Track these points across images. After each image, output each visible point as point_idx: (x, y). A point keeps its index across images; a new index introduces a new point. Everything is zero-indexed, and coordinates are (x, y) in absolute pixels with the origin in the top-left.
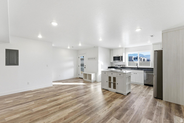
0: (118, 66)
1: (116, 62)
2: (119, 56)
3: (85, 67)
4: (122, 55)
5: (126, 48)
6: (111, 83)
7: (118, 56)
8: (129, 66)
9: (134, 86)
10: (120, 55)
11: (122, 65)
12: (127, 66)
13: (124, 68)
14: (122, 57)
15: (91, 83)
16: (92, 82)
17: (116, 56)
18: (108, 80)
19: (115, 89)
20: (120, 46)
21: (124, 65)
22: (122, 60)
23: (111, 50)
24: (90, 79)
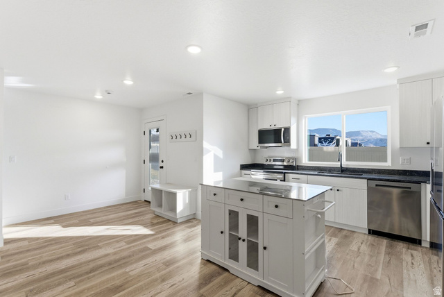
0: (274, 160)
1: (267, 147)
2: (278, 127)
3: (161, 164)
4: (286, 126)
5: (299, 102)
6: (240, 242)
7: (273, 127)
8: (310, 160)
9: (335, 240)
10: (280, 124)
11: (289, 159)
12: (305, 161)
13: (293, 168)
14: (287, 130)
15: (175, 223)
16: (179, 222)
17: (266, 126)
18: (225, 224)
19: (256, 268)
20: (280, 92)
21: (295, 159)
22: (287, 141)
23: (250, 108)
24: (173, 209)
